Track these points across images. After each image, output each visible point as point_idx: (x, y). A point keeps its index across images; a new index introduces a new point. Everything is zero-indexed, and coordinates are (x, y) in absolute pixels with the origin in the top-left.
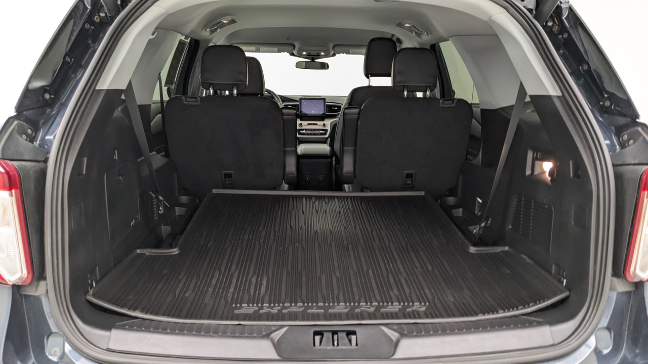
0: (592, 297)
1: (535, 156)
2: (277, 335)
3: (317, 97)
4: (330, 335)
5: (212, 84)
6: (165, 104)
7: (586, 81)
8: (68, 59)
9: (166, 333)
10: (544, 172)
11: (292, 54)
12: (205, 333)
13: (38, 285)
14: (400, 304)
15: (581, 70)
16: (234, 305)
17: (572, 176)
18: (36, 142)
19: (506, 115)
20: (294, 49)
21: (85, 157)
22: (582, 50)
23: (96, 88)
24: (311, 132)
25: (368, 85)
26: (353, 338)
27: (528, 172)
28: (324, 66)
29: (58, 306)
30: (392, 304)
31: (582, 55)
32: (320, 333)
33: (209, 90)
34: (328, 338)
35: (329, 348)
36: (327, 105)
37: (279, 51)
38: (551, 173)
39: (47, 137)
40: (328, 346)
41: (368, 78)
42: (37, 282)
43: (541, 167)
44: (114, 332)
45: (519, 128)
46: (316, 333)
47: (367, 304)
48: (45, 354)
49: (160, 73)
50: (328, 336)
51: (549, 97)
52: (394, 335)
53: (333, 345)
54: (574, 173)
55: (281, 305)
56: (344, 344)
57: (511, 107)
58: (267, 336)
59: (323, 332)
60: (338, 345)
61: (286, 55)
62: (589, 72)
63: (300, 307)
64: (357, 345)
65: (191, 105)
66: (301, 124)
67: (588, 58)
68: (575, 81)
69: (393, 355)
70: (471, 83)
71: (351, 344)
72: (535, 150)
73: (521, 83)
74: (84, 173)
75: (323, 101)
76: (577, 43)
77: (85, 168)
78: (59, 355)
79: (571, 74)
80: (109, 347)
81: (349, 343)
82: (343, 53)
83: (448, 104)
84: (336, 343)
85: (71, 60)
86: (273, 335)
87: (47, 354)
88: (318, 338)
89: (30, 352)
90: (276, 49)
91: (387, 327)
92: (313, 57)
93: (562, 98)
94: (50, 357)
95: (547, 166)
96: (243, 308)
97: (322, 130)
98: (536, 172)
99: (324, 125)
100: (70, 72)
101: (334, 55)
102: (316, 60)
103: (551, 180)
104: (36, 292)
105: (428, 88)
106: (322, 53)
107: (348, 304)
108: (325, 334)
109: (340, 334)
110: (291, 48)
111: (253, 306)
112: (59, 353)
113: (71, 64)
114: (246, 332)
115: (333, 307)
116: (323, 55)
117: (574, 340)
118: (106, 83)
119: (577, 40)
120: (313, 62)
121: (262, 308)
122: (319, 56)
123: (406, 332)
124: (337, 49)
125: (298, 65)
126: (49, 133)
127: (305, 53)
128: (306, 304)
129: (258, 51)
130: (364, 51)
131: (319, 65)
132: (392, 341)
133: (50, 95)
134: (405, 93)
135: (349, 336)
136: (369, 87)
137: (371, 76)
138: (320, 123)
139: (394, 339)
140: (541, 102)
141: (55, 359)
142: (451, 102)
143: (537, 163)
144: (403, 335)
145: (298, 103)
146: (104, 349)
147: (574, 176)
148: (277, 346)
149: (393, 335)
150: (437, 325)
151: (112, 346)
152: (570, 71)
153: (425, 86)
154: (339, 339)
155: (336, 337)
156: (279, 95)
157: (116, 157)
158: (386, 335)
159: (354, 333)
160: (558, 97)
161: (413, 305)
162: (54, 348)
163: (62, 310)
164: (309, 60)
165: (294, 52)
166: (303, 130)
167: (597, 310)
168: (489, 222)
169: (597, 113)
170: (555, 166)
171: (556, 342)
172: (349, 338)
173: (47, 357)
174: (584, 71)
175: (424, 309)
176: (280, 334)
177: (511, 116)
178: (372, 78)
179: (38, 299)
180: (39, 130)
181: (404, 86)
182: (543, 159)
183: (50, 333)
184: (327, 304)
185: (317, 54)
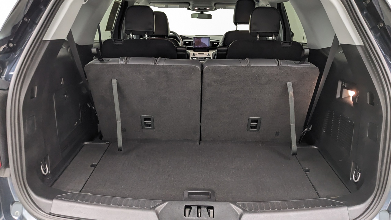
0: (378, 189)
1: (343, 85)
2: (160, 208)
3: (205, 37)
4: (196, 208)
5: (132, 31)
6: (102, 43)
7: (382, 35)
8: (26, 19)
9: (87, 204)
10: (349, 97)
11: (189, 9)
12: (113, 205)
13: (5, 171)
15: (378, 27)
17: (368, 103)
18: (3, 76)
19: (326, 54)
20: (190, 5)
21: (36, 86)
22: (379, 12)
23: (44, 39)
24: (200, 59)
25: (236, 30)
26: (211, 211)
27: (338, 96)
28: (210, 17)
29: (18, 184)
31: (380, 17)
32: (189, 207)
33: (130, 35)
34: (194, 211)
35: (194, 218)
36: (211, 42)
37: (180, 7)
38: (354, 98)
39: (11, 73)
41: (236, 25)
42: (4, 169)
43: (347, 93)
44: (55, 201)
45: (333, 65)
46: (187, 207)
48: (10, 215)
49: (99, 24)
50: (194, 209)
51: (354, 46)
53: (198, 216)
54: (370, 101)
56: (205, 216)
57: (329, 48)
58: (153, 208)
59: (192, 206)
60: (201, 216)
61: (185, 10)
62: (384, 28)
64: (213, 217)
65: (119, 45)
66: (194, 54)
67: (383, 18)
68: (374, 35)
70: (302, 31)
72: (343, 81)
73: (335, 35)
74: (36, 96)
75: (208, 39)
76: (376, 7)
77: (36, 93)
78: (19, 216)
79: (371, 30)
80: (51, 212)
81: (208, 215)
82: (221, 8)
83: (287, 45)
84: (199, 214)
85: (28, 20)
86: (157, 208)
87: (12, 215)
88: (187, 210)
89: (2, 213)
90: (178, 6)
91: (234, 204)
92: (202, 11)
93: (364, 48)
94: (14, 217)
95: (351, 93)
97: (207, 58)
98: (343, 97)
99: (209, 54)
100: (28, 28)
101: (215, 9)
102: (204, 13)
103: (353, 104)
104: (3, 175)
105: (273, 34)
106: (208, 9)
108: (193, 208)
109: (202, 208)
110: (187, 5)
112: (19, 215)
113: (28, 23)
114: (140, 205)
116: (208, 10)
118: (50, 35)
119: (376, 5)
120: (202, 14)
122: (205, 10)
123: (247, 209)
124: (217, 6)
125: (193, 16)
126: (12, 70)
127: (196, 8)
129: (166, 7)
130: (234, 6)
131: (207, 16)
132: (238, 215)
133: (13, 44)
134: (258, 37)
135: (209, 210)
136: (237, 31)
137: (238, 24)
138: (206, 53)
139: (239, 214)
140: (348, 49)
141: (16, 218)
142: (289, 43)
143: (345, 90)
144: (245, 211)
145: (192, 40)
146: (48, 213)
147: (369, 103)
148: (159, 216)
149: (238, 211)
152: (371, 28)
153: (271, 33)
154: (202, 212)
155: (199, 210)
156: (180, 35)
157: (62, 83)
158: (233, 210)
159: (212, 208)
160: (361, 46)
162: (16, 211)
163: (20, 187)
164: (200, 13)
165: (190, 8)
166: (195, 57)
167: (381, 198)
168: (310, 128)
169: (388, 57)
170: (357, 94)
171: (351, 219)
172: (209, 211)
173: (12, 217)
174: (380, 28)
176: (163, 207)
177: (328, 55)
178: (238, 25)
179: (5, 179)
180: (6, 67)
181: (257, 32)
182: (349, 88)
183: (13, 202)
185: (204, 9)
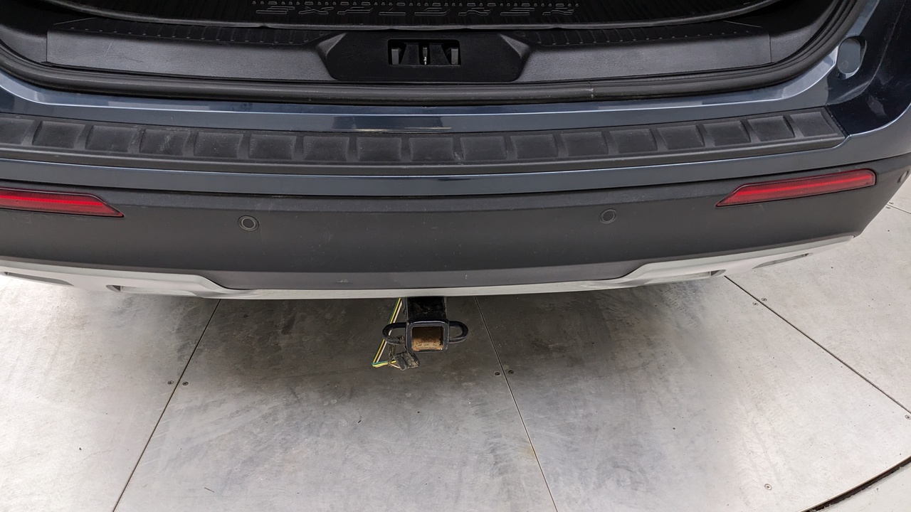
2: (329, 45)
4: (417, 46)
9: (141, 40)
14: (532, 6)
16: (254, 2)
26: (454, 52)
30: (519, 6)
32: (401, 45)
34: (412, 51)
35: (414, 66)
40: (413, 64)
44: (52, 36)
46: (392, 44)
47: (477, 5)
50: (412, 48)
52: (519, 47)
53: (422, 62)
55: (335, 3)
56: (439, 62)
58: (312, 46)
59: (405, 43)
60: (429, 63)
63: (366, 8)
64: (459, 62)
69: (517, 78)
71: (450, 62)
80: (47, 60)
81: (446, 60)
84: (426, 59)
86: (323, 44)
88: (395, 52)
91: (509, 36)
96: (270, 6)
107: (446, 4)
108: (408, 46)
109: (432, 47)
111: (287, 4)
114: (275, 39)
115: (422, 8)
117: (805, 56)
121: (302, 7)
123: (539, 43)
128: (376, 4)
132: (517, 55)
135: (448, 49)
139: (521, 53)
144: (535, 47)
146: (40, 62)
148: (330, 61)
150: (591, 32)
151: (52, 58)
154: (431, 54)
155: (425, 49)
158: (507, 48)
159: (456, 45)
161: (554, 7)
171: (775, 60)
172: (448, 53)
175: (571, 11)
176: (332, 44)
184: (411, 4)
